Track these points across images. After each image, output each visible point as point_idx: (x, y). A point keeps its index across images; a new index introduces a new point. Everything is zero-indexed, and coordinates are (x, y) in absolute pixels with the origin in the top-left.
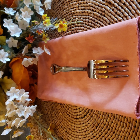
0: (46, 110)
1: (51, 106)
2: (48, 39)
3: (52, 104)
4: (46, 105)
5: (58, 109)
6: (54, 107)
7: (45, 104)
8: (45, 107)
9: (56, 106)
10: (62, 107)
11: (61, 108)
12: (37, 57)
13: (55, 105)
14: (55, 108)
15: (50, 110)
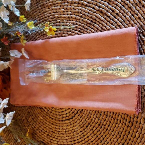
0: (20, 116)
1: (26, 111)
2: (25, 42)
3: (27, 109)
4: (19, 111)
5: (37, 113)
6: (31, 112)
7: (18, 109)
8: (18, 112)
9: (34, 111)
10: (42, 111)
11: (42, 112)
12: (13, 61)
13: (32, 110)
14: (33, 113)
15: (25, 115)
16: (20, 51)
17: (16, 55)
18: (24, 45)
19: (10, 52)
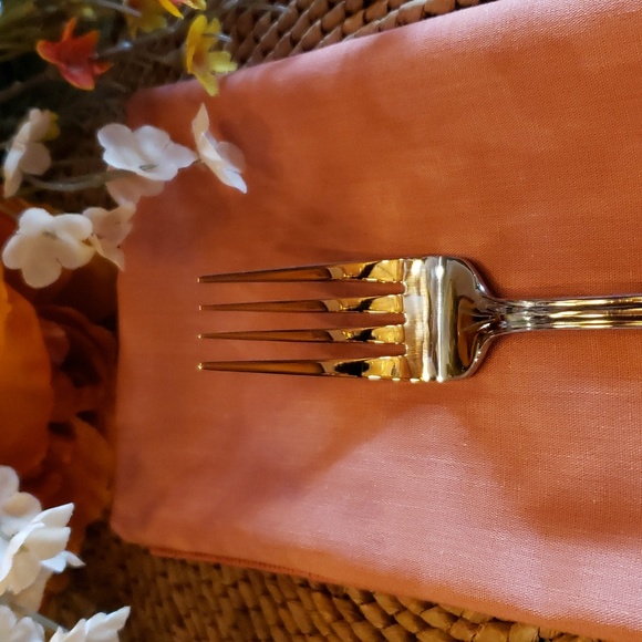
0: (181, 624)
1: (225, 595)
2: (223, 66)
3: (235, 586)
4: (179, 588)
5: (306, 629)
6: (258, 609)
7: (173, 579)
8: (170, 599)
9: (284, 605)
10: (340, 618)
11: (338, 627)
13: (266, 593)
14: (271, 621)
15: (214, 624)
16: (183, 137)
17: (150, 167)
18: (212, 91)
19: (102, 138)
